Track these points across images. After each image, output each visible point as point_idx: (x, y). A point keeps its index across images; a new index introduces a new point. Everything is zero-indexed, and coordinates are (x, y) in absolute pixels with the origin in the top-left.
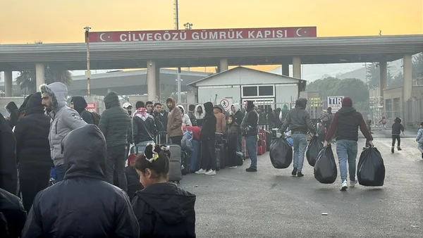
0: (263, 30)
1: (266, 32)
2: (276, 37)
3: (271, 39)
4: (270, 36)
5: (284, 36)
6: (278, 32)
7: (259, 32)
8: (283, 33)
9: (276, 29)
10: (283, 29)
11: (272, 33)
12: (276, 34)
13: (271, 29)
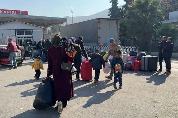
0: (6, 10)
1: (8, 11)
2: (12, 14)
3: (10, 14)
4: (9, 13)
5: (15, 14)
6: (12, 12)
7: (5, 11)
8: (15, 13)
9: (12, 11)
10: (15, 11)
11: (10, 12)
12: (12, 13)
13: (10, 11)
